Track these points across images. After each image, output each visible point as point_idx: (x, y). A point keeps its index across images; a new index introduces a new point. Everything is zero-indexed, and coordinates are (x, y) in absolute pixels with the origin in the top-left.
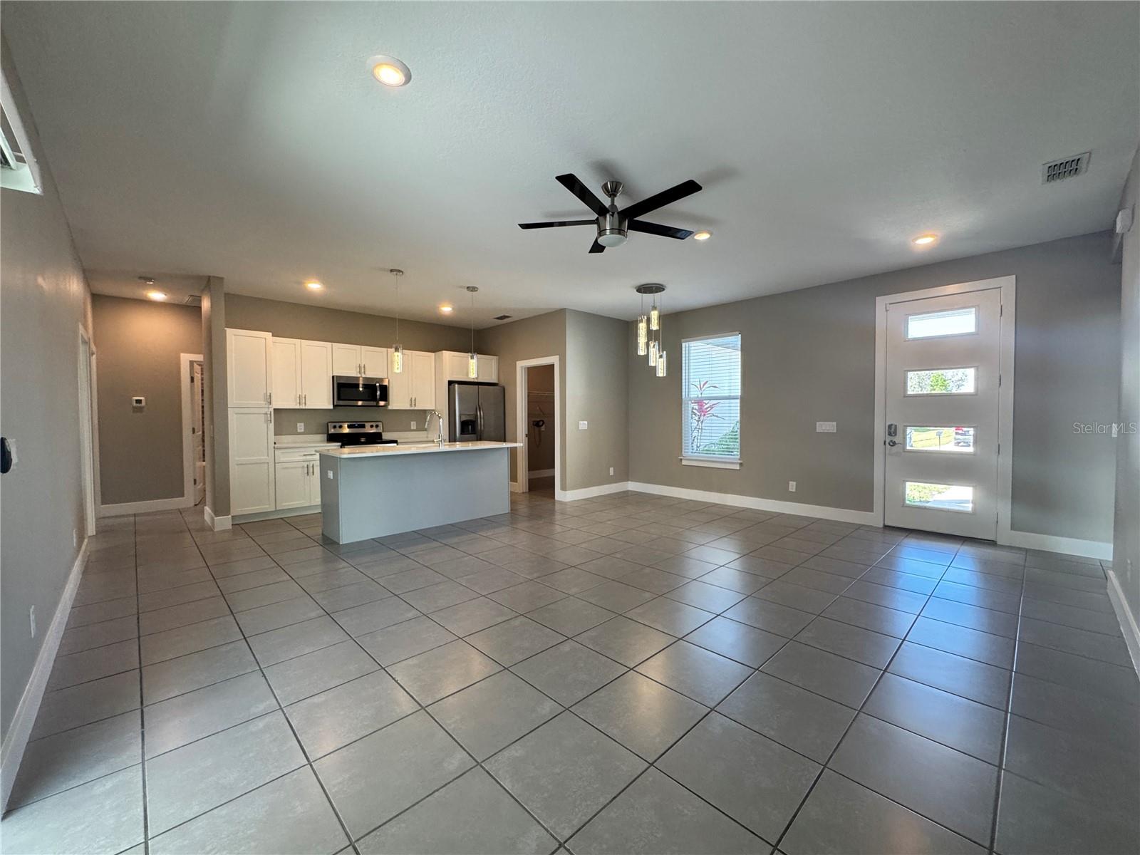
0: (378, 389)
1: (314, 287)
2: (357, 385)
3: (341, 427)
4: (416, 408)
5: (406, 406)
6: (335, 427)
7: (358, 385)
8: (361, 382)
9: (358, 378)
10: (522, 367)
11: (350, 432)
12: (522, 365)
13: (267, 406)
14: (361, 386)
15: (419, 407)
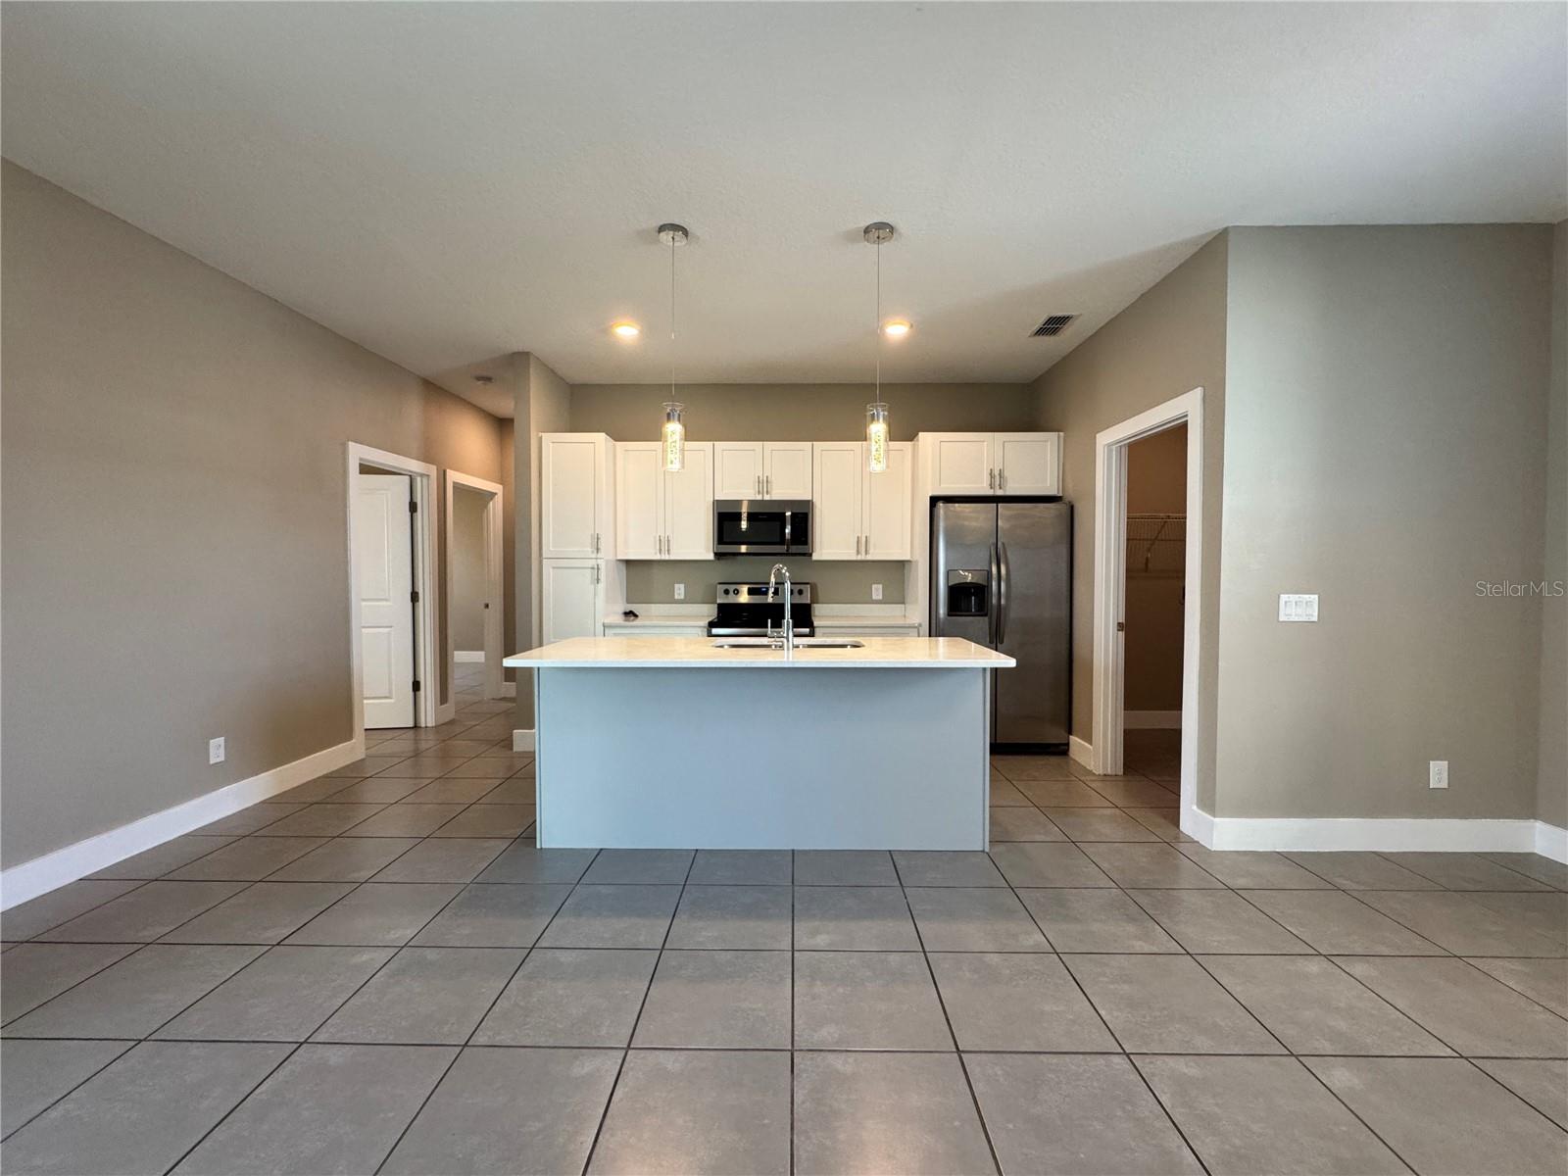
0: (788, 521)
1: (627, 332)
2: (737, 517)
3: (737, 592)
4: (869, 557)
5: (849, 554)
6: (727, 592)
7: (740, 514)
8: (744, 510)
9: (739, 503)
10: (1109, 445)
11: (752, 602)
12: (1111, 439)
13: (594, 556)
14: (744, 516)
15: (875, 555)
